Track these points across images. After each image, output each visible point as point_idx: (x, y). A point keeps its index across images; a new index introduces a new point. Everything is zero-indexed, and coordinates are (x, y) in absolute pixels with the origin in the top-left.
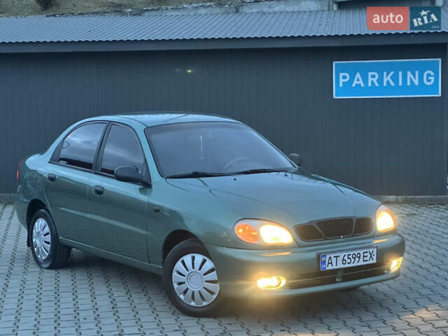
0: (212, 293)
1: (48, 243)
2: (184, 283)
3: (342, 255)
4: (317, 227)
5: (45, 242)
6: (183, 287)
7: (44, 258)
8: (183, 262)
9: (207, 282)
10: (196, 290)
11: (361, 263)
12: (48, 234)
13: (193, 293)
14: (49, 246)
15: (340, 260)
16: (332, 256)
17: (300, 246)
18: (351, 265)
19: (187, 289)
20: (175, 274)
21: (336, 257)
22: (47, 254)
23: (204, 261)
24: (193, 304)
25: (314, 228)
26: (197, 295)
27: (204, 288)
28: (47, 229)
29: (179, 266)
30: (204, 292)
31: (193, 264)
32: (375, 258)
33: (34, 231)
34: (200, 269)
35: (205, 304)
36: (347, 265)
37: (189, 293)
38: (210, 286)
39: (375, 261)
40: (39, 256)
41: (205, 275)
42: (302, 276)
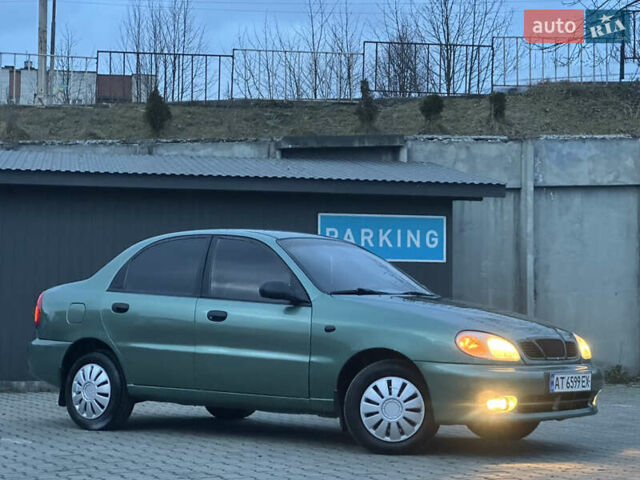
0: (413, 424)
1: (106, 395)
2: (377, 413)
3: (566, 376)
4: (537, 345)
5: (99, 394)
6: (376, 418)
7: (94, 416)
8: (376, 388)
9: (407, 410)
10: (393, 421)
11: (581, 389)
12: (105, 383)
13: (389, 424)
14: (108, 399)
15: (565, 381)
16: (559, 376)
17: (526, 364)
18: (574, 390)
19: (382, 420)
20: (363, 403)
21: (563, 378)
22: (102, 411)
23: (404, 386)
24: (388, 439)
25: (534, 345)
26: (394, 426)
27: (404, 418)
28: (104, 377)
29: (370, 393)
30: (404, 424)
31: (390, 389)
32: (590, 384)
33: (75, 382)
34: (399, 395)
35: (404, 437)
36: (570, 390)
37: (383, 425)
38: (411, 415)
39: (589, 389)
40: (85, 415)
41: (405, 401)
42: (531, 398)
